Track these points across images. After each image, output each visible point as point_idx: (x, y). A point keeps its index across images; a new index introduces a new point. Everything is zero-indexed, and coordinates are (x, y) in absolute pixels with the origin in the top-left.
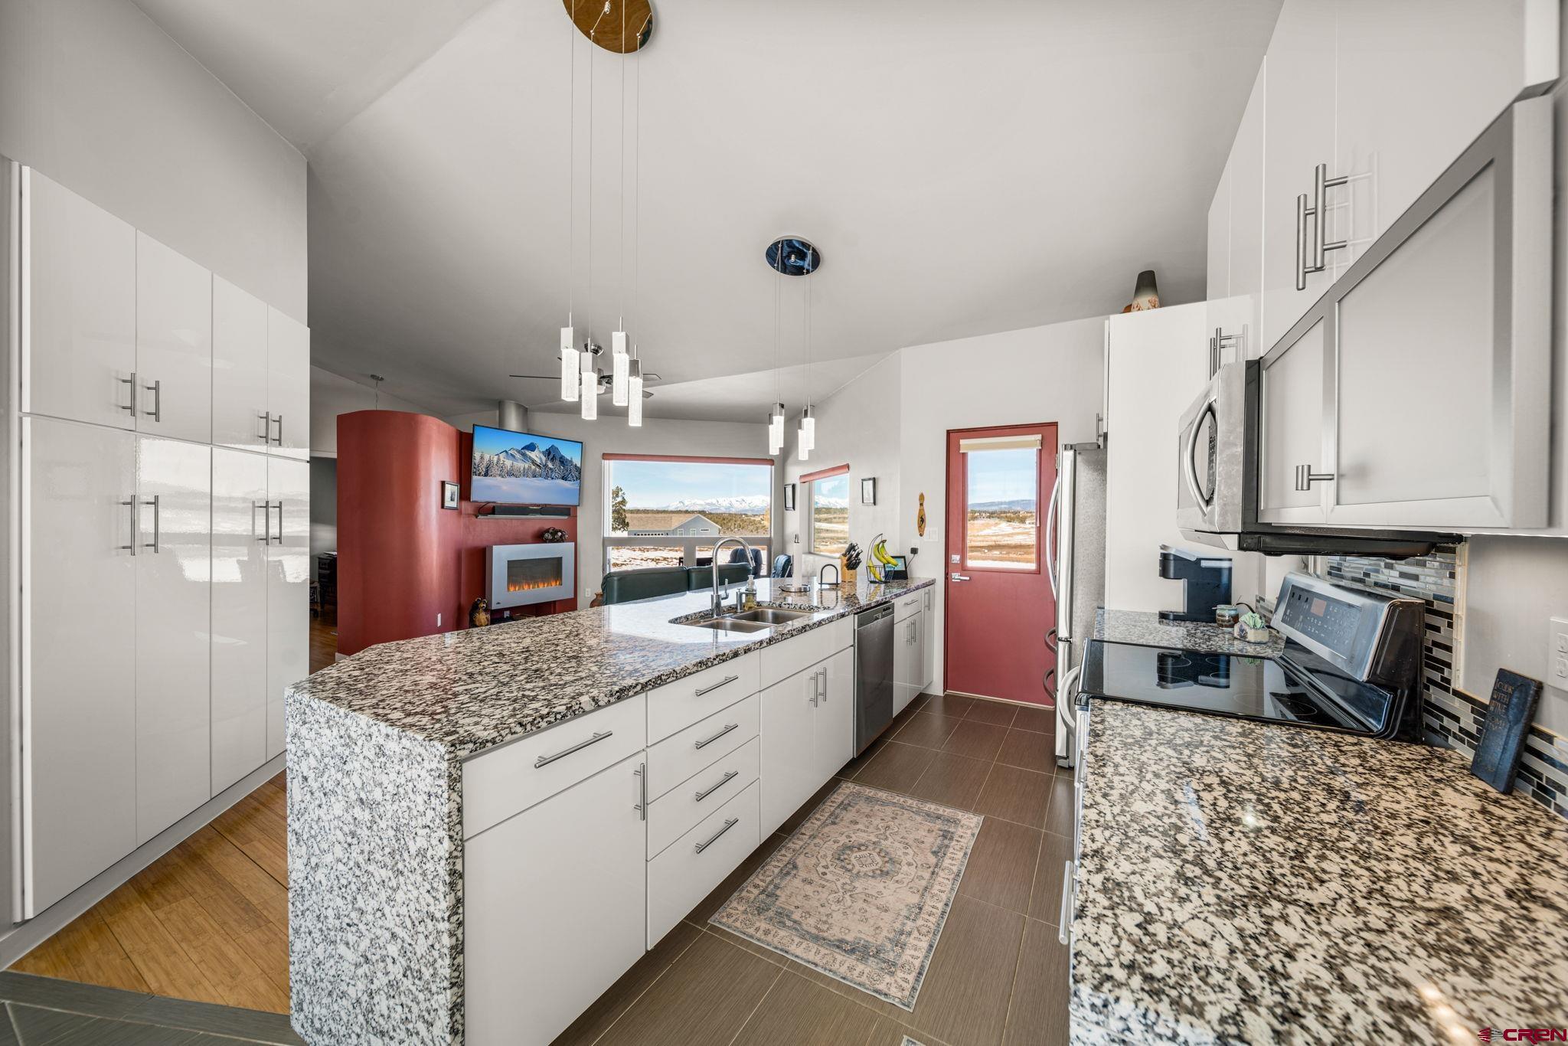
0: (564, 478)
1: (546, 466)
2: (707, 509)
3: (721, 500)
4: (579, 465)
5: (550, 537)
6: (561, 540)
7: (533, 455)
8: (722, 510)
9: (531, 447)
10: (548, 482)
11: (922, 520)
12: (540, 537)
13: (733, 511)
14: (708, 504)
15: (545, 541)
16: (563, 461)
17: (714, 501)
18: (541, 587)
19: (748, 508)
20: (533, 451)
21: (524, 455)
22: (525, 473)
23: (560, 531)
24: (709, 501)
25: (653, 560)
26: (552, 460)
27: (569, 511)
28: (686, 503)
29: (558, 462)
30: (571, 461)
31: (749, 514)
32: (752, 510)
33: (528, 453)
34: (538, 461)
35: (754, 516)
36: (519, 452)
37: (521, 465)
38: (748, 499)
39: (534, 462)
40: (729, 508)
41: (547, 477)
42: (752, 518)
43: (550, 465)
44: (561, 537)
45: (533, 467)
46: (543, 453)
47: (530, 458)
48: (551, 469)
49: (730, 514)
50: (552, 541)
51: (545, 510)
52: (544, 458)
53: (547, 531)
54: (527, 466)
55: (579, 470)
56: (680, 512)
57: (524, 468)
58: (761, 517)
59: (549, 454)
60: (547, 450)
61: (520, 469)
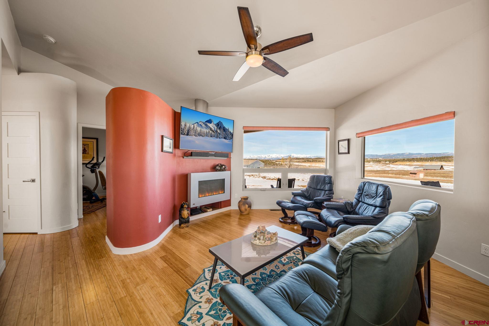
0: (225, 138)
1: (217, 131)
2: (258, 158)
3: (262, 156)
4: (232, 132)
5: (219, 168)
6: (224, 170)
7: (210, 125)
8: (263, 159)
9: (210, 121)
10: (218, 140)
12: (214, 169)
13: (266, 159)
14: (258, 157)
15: (217, 170)
16: (225, 130)
17: (260, 156)
19: (271, 158)
20: (211, 123)
21: (206, 125)
22: (207, 135)
23: (224, 165)
24: (259, 156)
25: (248, 175)
26: (220, 128)
27: (227, 155)
28: (252, 156)
29: (222, 130)
30: (228, 130)
31: (271, 160)
32: (272, 159)
33: (208, 124)
34: (213, 129)
35: (273, 160)
36: (204, 123)
37: (205, 130)
38: (271, 155)
39: (211, 129)
40: (265, 158)
41: (217, 137)
42: (272, 161)
43: (219, 131)
44: (224, 168)
45: (211, 132)
46: (215, 125)
47: (209, 127)
48: (219, 133)
49: (265, 160)
50: (220, 170)
51: (216, 155)
52: (216, 128)
53: (218, 165)
54: (208, 131)
55: (232, 135)
56: (250, 159)
57: (206, 132)
58: (275, 161)
59: (218, 125)
60: (217, 123)
61: (204, 132)
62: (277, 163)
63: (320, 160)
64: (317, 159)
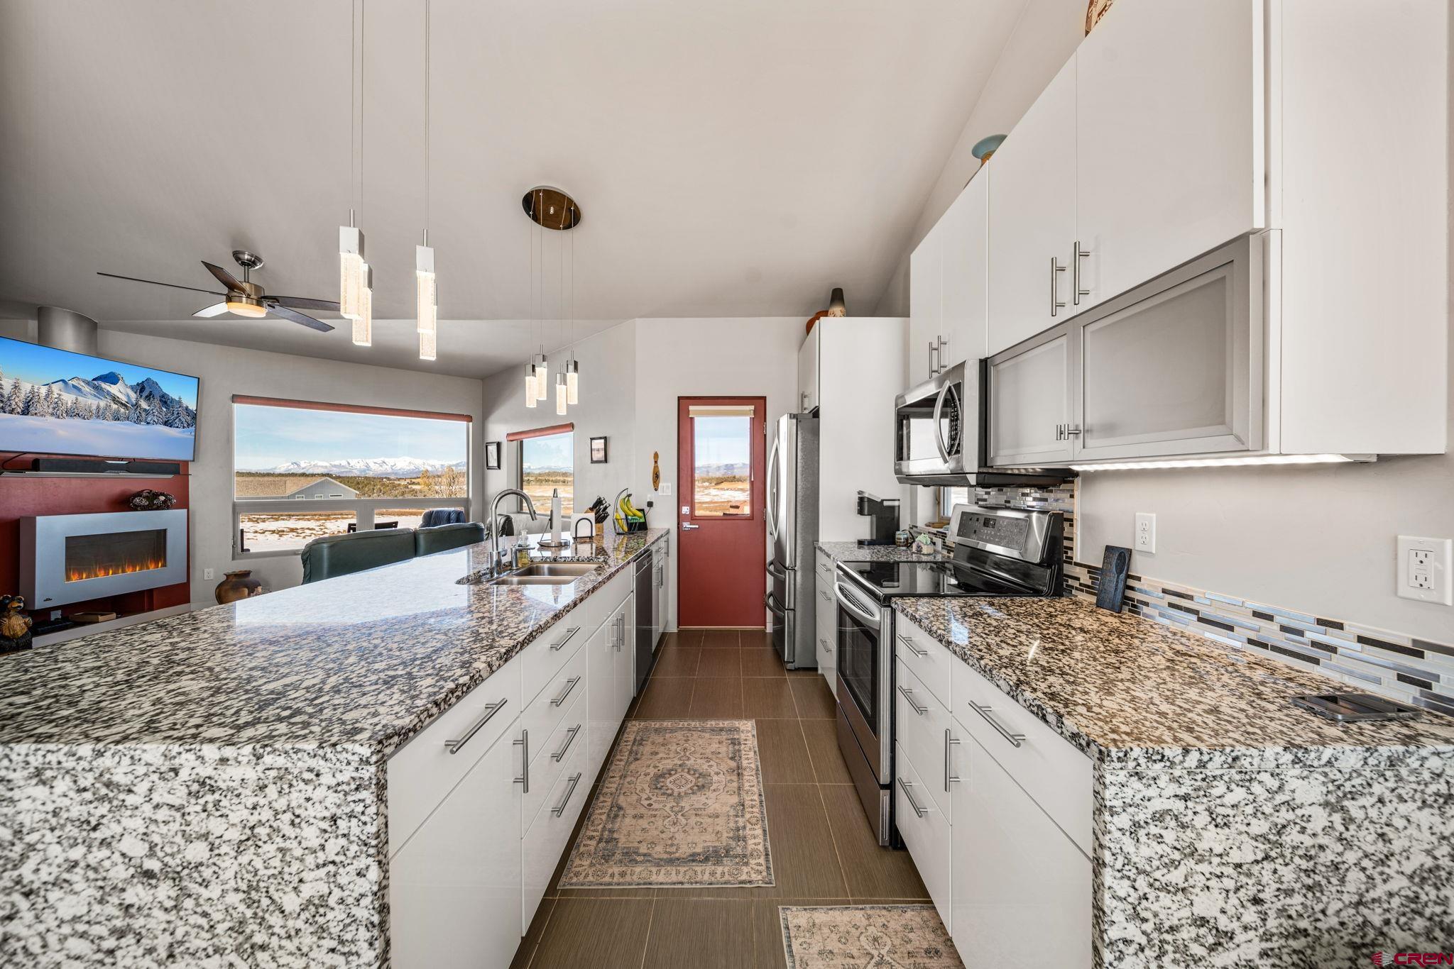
0: (166, 423)
1: (136, 405)
2: (335, 471)
3: (353, 462)
4: (193, 407)
5: (144, 502)
6: (166, 506)
7: (113, 389)
8: (356, 473)
9: (112, 379)
10: (142, 427)
11: (656, 476)
12: (124, 503)
13: (370, 474)
14: (335, 466)
15: (136, 508)
16: (165, 401)
17: (344, 463)
18: (129, 572)
19: (390, 471)
20: (115, 383)
21: (97, 388)
22: (100, 414)
23: (162, 494)
24: (337, 463)
25: (273, 532)
26: (148, 398)
27: (178, 469)
28: (303, 465)
29: (157, 402)
30: (179, 402)
31: (392, 477)
32: (396, 474)
33: (106, 386)
34: (124, 399)
35: (399, 479)
36: (88, 383)
37: (92, 402)
38: (390, 461)
39: (115, 399)
40: (364, 471)
41: (138, 421)
42: (397, 482)
43: (144, 405)
44: (164, 502)
45: (115, 406)
46: (132, 388)
47: (108, 393)
48: (145, 410)
49: (366, 478)
50: (144, 508)
51: (135, 465)
52: (133, 396)
53: (139, 494)
54: (102, 404)
55: (194, 417)
56: (293, 475)
57: (98, 407)
58: (408, 481)
59: (142, 390)
60: (138, 384)
61: (90, 407)
62: (414, 487)
63: (558, 478)
64: (549, 474)
